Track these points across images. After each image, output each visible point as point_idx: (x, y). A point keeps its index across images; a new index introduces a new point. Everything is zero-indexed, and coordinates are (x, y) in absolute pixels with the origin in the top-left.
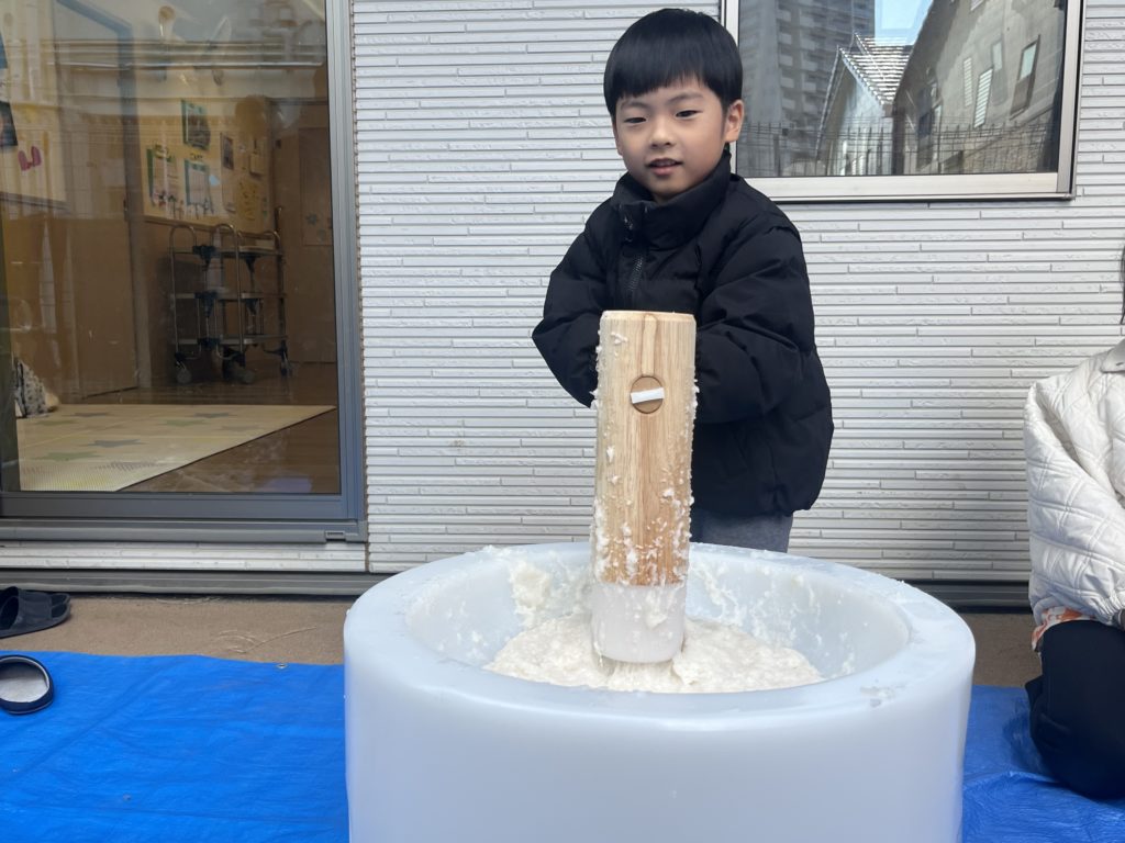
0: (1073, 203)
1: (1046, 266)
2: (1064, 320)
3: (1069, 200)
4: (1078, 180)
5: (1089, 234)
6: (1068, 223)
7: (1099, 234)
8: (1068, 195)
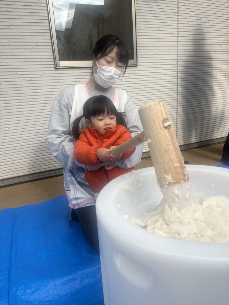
0: (137, 67)
1: (133, 82)
2: (138, 95)
3: (136, 66)
4: (138, 61)
5: (141, 74)
6: (137, 72)
7: (143, 74)
8: (136, 65)
